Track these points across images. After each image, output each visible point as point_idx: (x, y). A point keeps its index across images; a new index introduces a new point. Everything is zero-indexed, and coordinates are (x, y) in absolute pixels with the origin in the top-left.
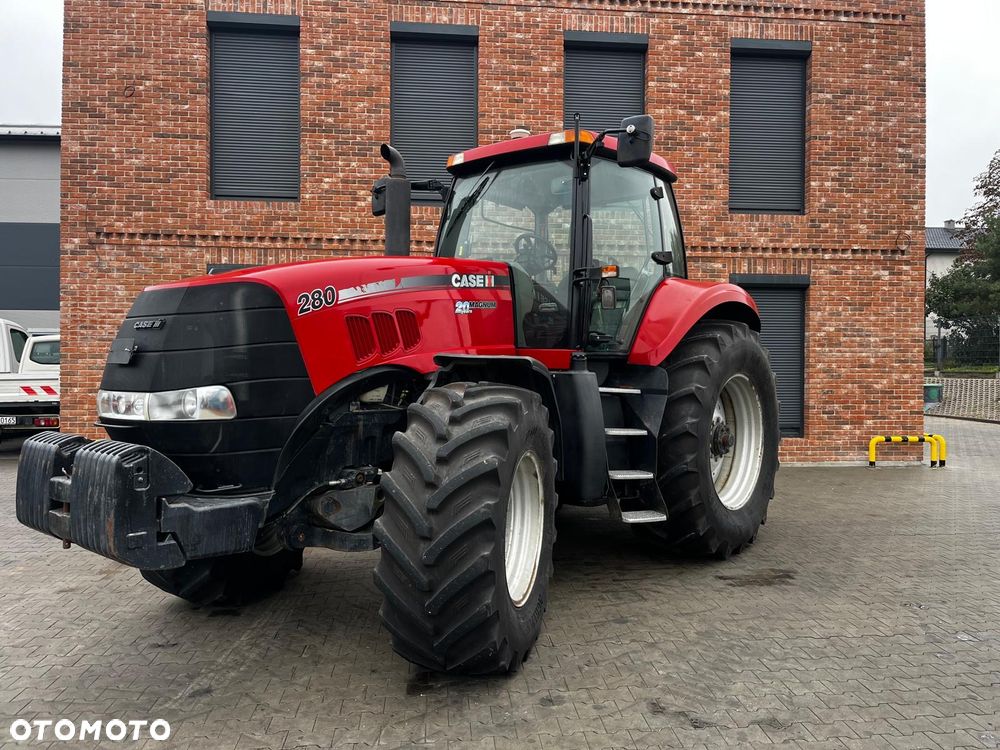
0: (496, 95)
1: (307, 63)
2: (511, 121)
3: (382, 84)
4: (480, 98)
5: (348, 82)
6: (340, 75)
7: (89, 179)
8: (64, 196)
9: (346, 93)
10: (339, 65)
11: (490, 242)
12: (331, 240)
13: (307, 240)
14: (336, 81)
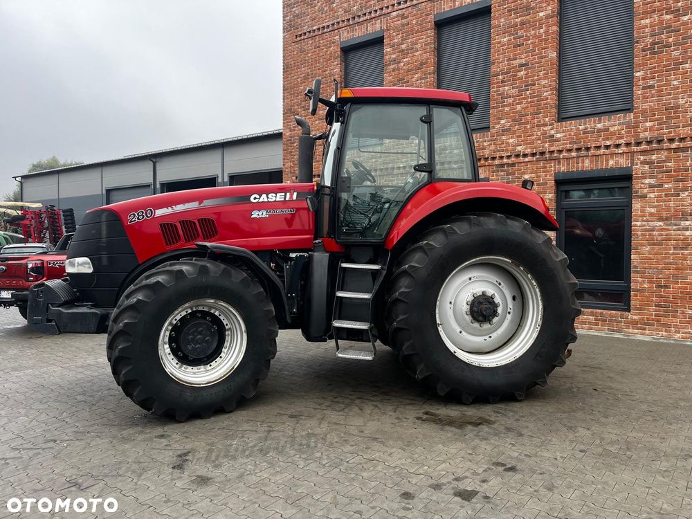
0: (504, 45)
1: (387, 57)
2: (514, 62)
3: (428, 59)
4: (492, 51)
5: (409, 63)
6: (405, 60)
7: (293, 149)
8: (284, 159)
9: (408, 71)
10: (404, 53)
11: (498, 156)
12: (399, 168)
13: (387, 169)
14: (402, 64)
